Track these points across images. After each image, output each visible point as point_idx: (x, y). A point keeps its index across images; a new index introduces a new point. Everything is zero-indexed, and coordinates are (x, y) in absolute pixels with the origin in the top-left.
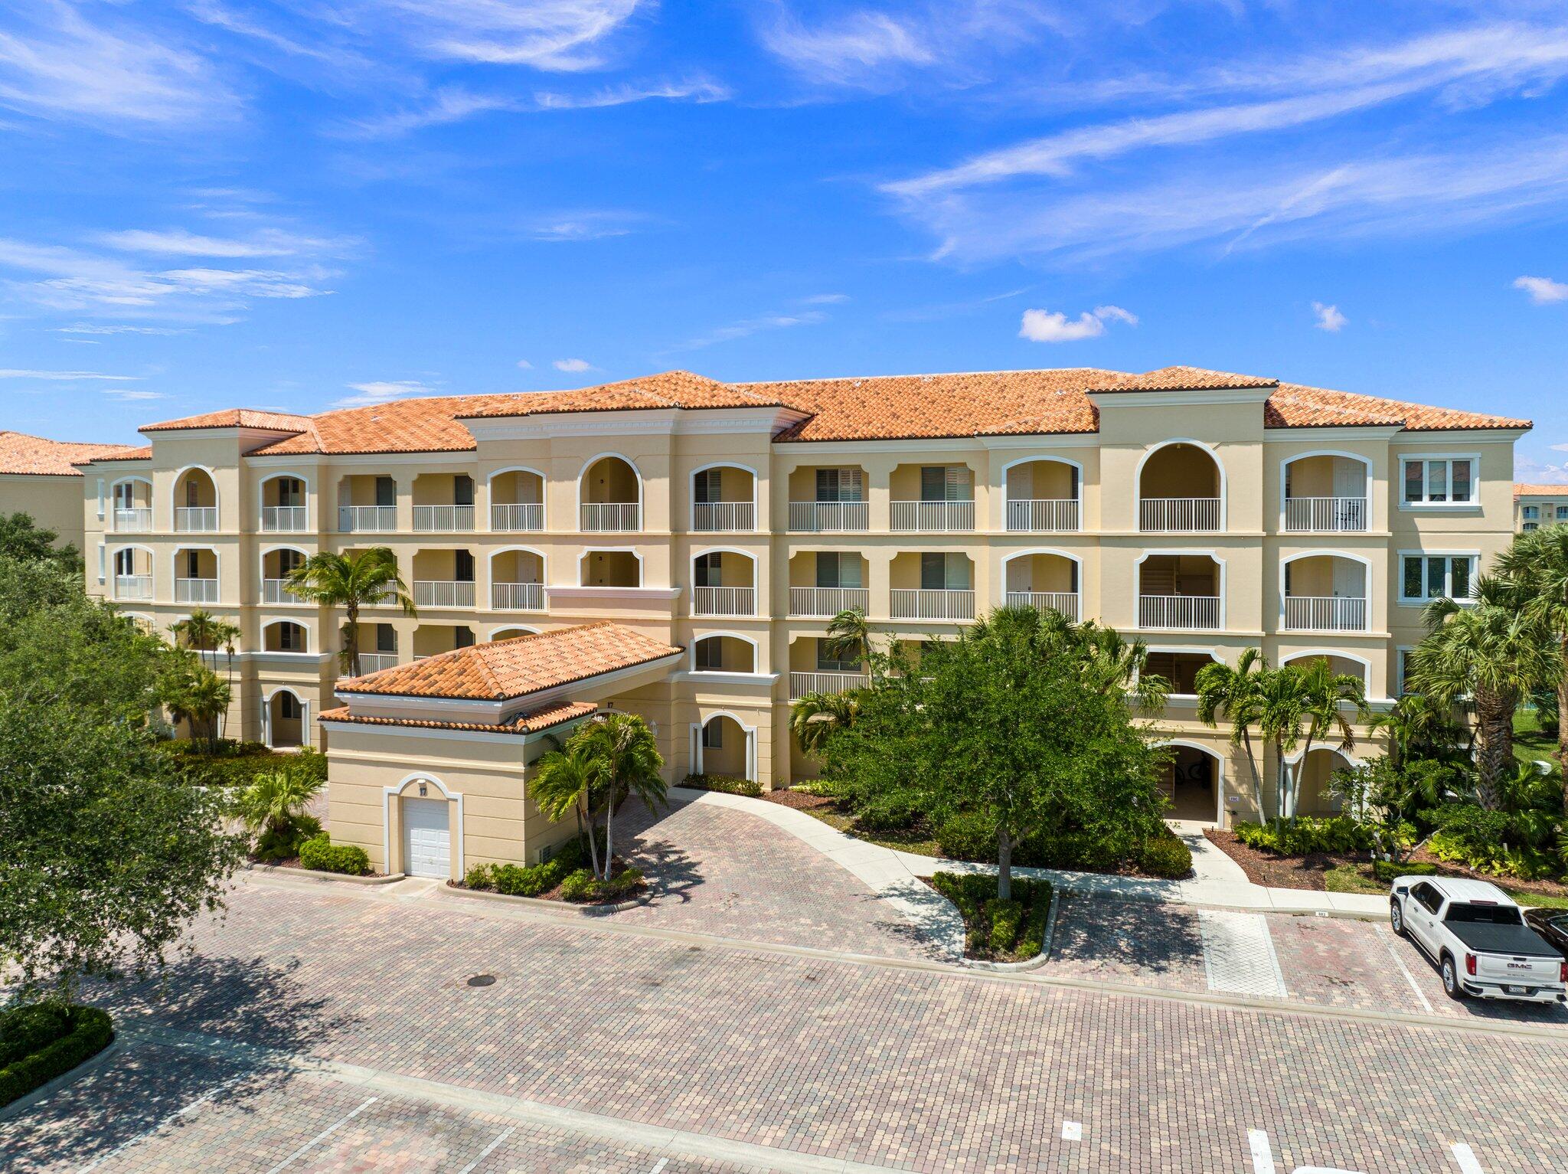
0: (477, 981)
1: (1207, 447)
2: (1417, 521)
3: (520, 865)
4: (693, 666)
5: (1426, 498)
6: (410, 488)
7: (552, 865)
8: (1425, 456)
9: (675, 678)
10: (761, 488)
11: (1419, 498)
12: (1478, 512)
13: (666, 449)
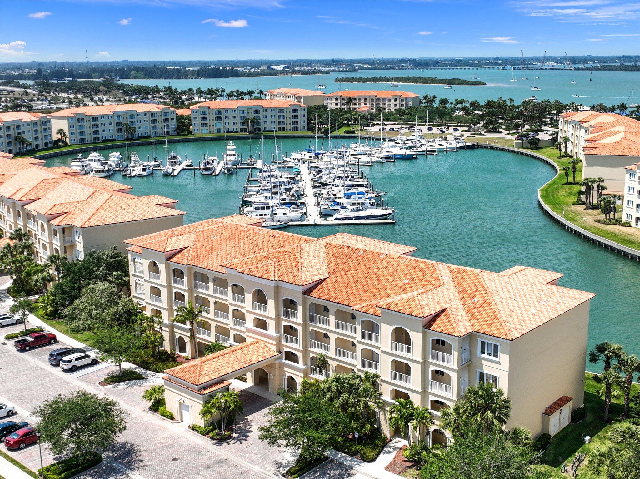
0: (175, 460)
1: (408, 331)
2: (483, 361)
3: (203, 426)
4: (284, 358)
5: (486, 354)
6: (212, 280)
7: (210, 428)
8: (486, 341)
9: (277, 362)
10: (300, 308)
11: (484, 353)
12: (499, 363)
13: (273, 291)
